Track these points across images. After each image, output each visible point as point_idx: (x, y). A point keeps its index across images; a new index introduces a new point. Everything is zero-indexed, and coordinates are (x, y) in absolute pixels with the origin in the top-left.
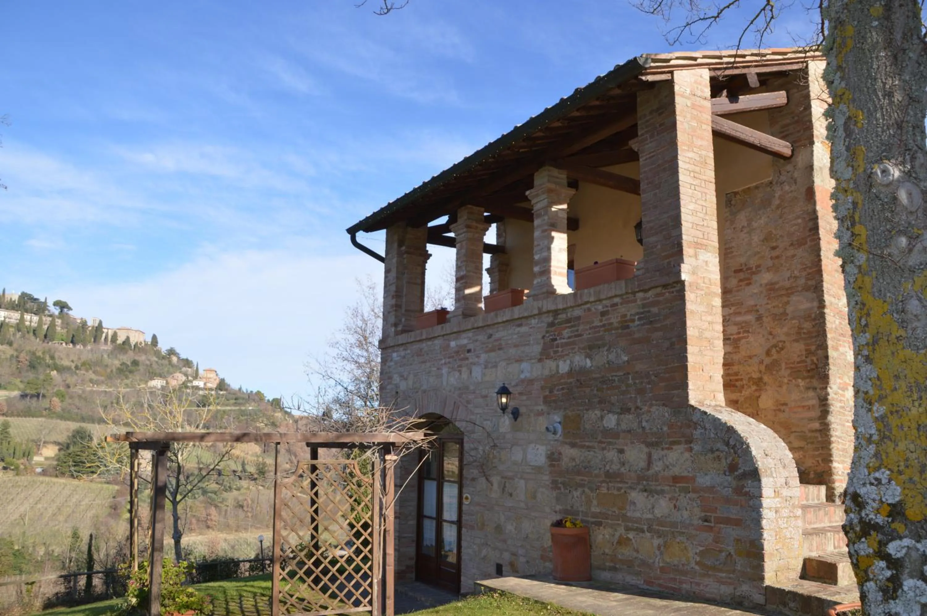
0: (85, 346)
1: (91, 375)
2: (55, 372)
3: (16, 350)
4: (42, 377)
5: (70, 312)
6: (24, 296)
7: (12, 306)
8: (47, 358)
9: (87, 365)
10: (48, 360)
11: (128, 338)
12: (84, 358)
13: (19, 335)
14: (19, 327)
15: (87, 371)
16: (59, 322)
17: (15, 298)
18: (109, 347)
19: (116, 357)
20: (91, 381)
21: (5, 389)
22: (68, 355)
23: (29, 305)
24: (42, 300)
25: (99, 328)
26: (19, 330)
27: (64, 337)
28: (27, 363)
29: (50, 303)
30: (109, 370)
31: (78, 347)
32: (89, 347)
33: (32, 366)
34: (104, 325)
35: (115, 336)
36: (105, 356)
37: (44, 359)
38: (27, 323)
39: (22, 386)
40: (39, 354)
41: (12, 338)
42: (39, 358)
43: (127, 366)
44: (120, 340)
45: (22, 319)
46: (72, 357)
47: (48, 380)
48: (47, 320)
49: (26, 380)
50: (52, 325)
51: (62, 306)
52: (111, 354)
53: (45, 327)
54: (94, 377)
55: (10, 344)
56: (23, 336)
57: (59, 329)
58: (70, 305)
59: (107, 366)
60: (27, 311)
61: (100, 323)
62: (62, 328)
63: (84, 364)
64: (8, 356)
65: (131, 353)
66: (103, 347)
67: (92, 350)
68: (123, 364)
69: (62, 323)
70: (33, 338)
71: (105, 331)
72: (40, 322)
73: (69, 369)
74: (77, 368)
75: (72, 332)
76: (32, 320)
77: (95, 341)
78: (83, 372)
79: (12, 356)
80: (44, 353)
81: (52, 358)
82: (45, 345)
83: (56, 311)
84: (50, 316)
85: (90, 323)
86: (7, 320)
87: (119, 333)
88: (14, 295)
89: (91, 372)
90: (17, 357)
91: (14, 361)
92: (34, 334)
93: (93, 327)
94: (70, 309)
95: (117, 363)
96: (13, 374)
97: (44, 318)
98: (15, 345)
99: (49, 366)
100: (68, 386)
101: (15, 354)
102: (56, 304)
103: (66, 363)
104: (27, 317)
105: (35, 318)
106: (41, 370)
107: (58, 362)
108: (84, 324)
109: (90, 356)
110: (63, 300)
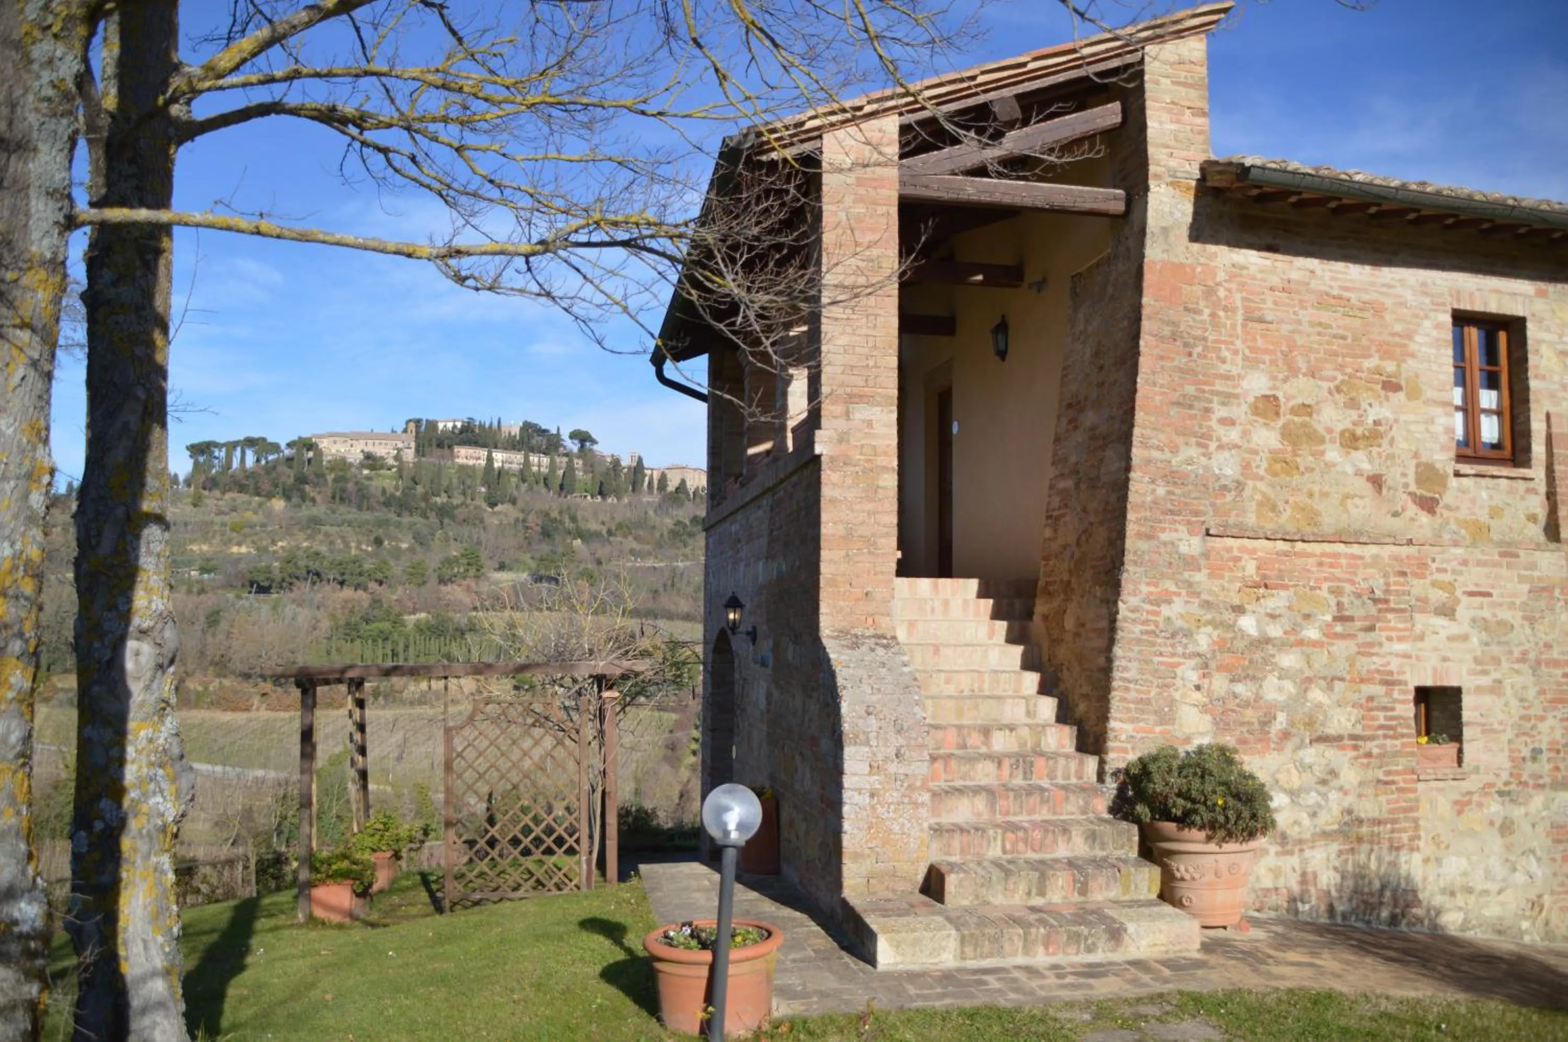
0: (619, 498)
1: (631, 543)
2: (579, 541)
3: (523, 511)
4: (560, 550)
5: (595, 447)
6: (528, 427)
7: (512, 445)
8: (567, 520)
9: (624, 528)
10: (568, 524)
11: (683, 482)
12: (619, 518)
13: (524, 487)
14: (524, 474)
15: (625, 536)
16: (578, 463)
17: (516, 431)
18: (655, 498)
19: (667, 514)
20: (632, 552)
21: (511, 569)
22: (595, 514)
23: (536, 440)
24: (554, 432)
25: (638, 468)
26: (524, 481)
27: (589, 487)
28: (538, 529)
29: (565, 435)
30: (657, 535)
31: (610, 500)
32: (626, 500)
33: (546, 534)
34: (646, 464)
35: (663, 479)
36: (651, 513)
37: (561, 522)
38: (535, 469)
39: (533, 564)
40: (554, 514)
41: (516, 493)
42: (555, 520)
43: (685, 526)
44: (672, 486)
45: (527, 463)
46: (602, 517)
47: (570, 553)
48: (562, 461)
49: (538, 556)
50: (570, 469)
51: (583, 438)
52: (659, 508)
53: (560, 472)
54: (636, 546)
55: (513, 502)
56: (530, 489)
57: (579, 474)
58: (594, 436)
59: (654, 528)
60: (532, 450)
61: (640, 460)
62: (585, 472)
63: (620, 526)
64: (512, 521)
65: (689, 505)
66: (646, 499)
67: (630, 504)
68: (678, 523)
69: (585, 464)
70: (544, 490)
71: (648, 472)
72: (552, 464)
73: (598, 535)
74: (610, 532)
75: (598, 479)
76: (540, 462)
77: (634, 490)
78: (619, 539)
79: (517, 520)
80: (561, 513)
81: (573, 519)
82: (562, 499)
83: (573, 446)
84: (566, 455)
85: (626, 462)
86: (507, 466)
87: (669, 475)
88: (513, 426)
89: (630, 538)
90: (524, 521)
91: (520, 526)
92: (546, 485)
93: (629, 468)
94: (594, 442)
95: (669, 522)
96: (520, 548)
97: (558, 460)
98: (520, 504)
99: (569, 533)
100: (599, 562)
101: (521, 516)
102: (573, 436)
103: (594, 526)
104: (534, 459)
105: (545, 460)
106: (558, 538)
107: (582, 525)
108: (616, 463)
109: (628, 514)
110: (583, 429)
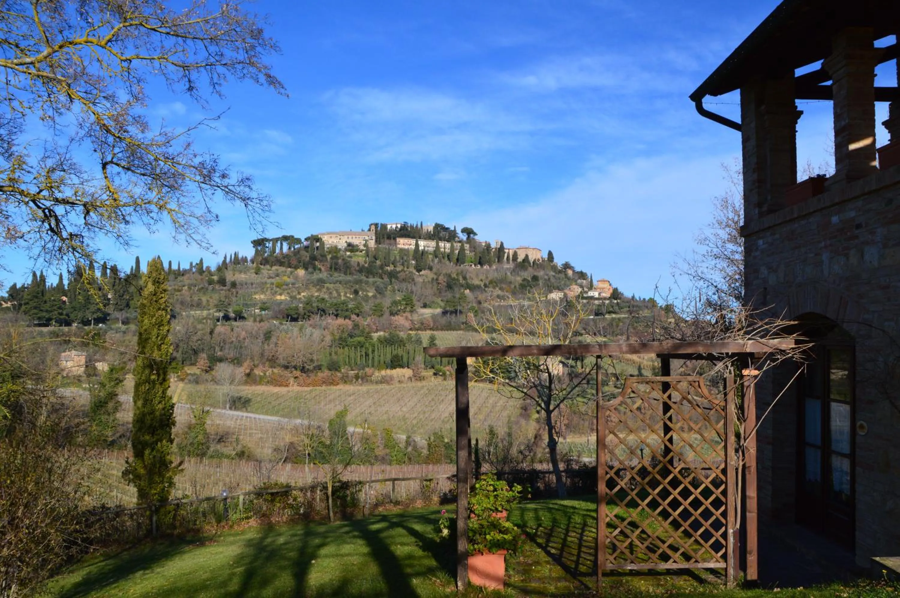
0: (490, 266)
1: (498, 292)
2: (468, 290)
3: (436, 274)
4: (458, 296)
5: (476, 237)
6: (437, 226)
7: (429, 237)
8: (461, 279)
9: (494, 283)
10: (461, 281)
11: (527, 256)
12: (490, 277)
13: (436, 260)
14: (436, 253)
15: (494, 288)
16: (467, 246)
17: (431, 229)
18: (511, 265)
19: (518, 274)
20: (498, 297)
21: (430, 307)
22: (477, 275)
23: (442, 234)
24: (452, 229)
25: (501, 249)
26: (436, 257)
27: (473, 259)
28: (445, 284)
29: (459, 231)
30: (513, 286)
31: (485, 267)
32: (494, 267)
33: (449, 287)
34: (505, 246)
35: (515, 255)
36: (509, 274)
37: (458, 280)
38: (442, 250)
39: (442, 304)
40: (454, 276)
41: (431, 264)
42: (454, 279)
43: (528, 281)
44: (520, 258)
45: (438, 247)
46: (480, 278)
47: (463, 297)
48: (458, 245)
49: (445, 299)
50: (462, 249)
51: (469, 232)
52: (513, 271)
53: (457, 252)
54: (500, 292)
55: (431, 269)
56: (440, 261)
57: (467, 252)
58: (475, 231)
59: (510, 283)
60: (441, 239)
61: (502, 244)
62: (470, 251)
63: (491, 282)
64: (430, 280)
65: (530, 269)
66: (506, 266)
67: (497, 269)
68: (524, 280)
69: (470, 247)
70: (447, 262)
71: (507, 251)
72: (452, 247)
73: (478, 287)
74: (485, 286)
75: (479, 255)
76: (445, 246)
77: (499, 261)
78: (491, 289)
79: (433, 279)
80: (457, 275)
81: (465, 278)
82: (458, 267)
83: (463, 237)
84: (460, 242)
85: (493, 245)
86: (426, 249)
87: (519, 252)
88: (429, 227)
89: (497, 289)
90: (437, 279)
91: (435, 283)
92: (449, 259)
93: (496, 249)
94: (475, 234)
95: (519, 279)
96: (435, 295)
97: (455, 244)
98: (434, 270)
99: (462, 286)
100: (480, 303)
101: (435, 277)
102: (464, 230)
103: (476, 282)
104: (441, 244)
105: (448, 245)
106: (456, 289)
107: (469, 281)
108: (488, 246)
109: (496, 275)
110: (469, 227)
